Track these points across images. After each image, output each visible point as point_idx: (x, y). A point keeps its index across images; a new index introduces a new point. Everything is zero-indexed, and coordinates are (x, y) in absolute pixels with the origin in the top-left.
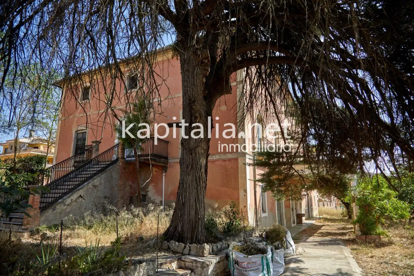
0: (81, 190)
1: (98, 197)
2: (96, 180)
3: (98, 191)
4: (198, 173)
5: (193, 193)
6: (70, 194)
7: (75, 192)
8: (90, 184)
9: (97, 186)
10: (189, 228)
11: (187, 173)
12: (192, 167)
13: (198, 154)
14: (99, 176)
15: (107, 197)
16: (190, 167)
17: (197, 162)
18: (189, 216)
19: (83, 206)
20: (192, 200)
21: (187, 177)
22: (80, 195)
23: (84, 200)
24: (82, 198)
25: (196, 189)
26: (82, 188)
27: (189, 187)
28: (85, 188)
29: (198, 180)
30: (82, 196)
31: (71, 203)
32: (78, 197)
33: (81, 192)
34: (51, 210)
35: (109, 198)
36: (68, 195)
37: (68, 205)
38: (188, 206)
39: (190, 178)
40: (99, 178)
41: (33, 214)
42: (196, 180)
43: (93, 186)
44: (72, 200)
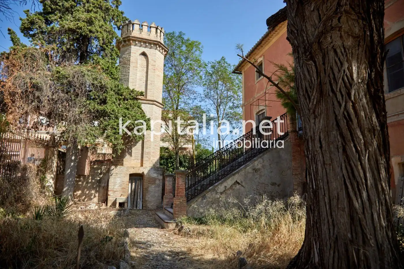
0: (237, 175)
1: (262, 183)
2: (256, 163)
3: (261, 176)
4: (340, 105)
5: (336, 164)
6: (222, 180)
7: (230, 177)
8: (248, 168)
9: (259, 169)
10: (336, 260)
11: (309, 110)
12: (321, 93)
13: (332, 54)
14: (261, 157)
15: (276, 184)
16: (315, 95)
17: (332, 76)
18: (331, 227)
19: (243, 195)
20: (336, 185)
21: (312, 121)
22: (236, 181)
23: (243, 187)
24: (240, 185)
25: (341, 150)
26: (238, 172)
27: (321, 147)
28: (242, 173)
29: (343, 123)
30: (239, 182)
31: (224, 191)
32: (234, 184)
33: (237, 177)
34: (200, 199)
35: (279, 186)
36: (220, 182)
37: (221, 193)
38: (327, 200)
39: (321, 123)
40: (260, 160)
41: (178, 202)
42: (338, 125)
43: (254, 169)
44: (226, 187)
